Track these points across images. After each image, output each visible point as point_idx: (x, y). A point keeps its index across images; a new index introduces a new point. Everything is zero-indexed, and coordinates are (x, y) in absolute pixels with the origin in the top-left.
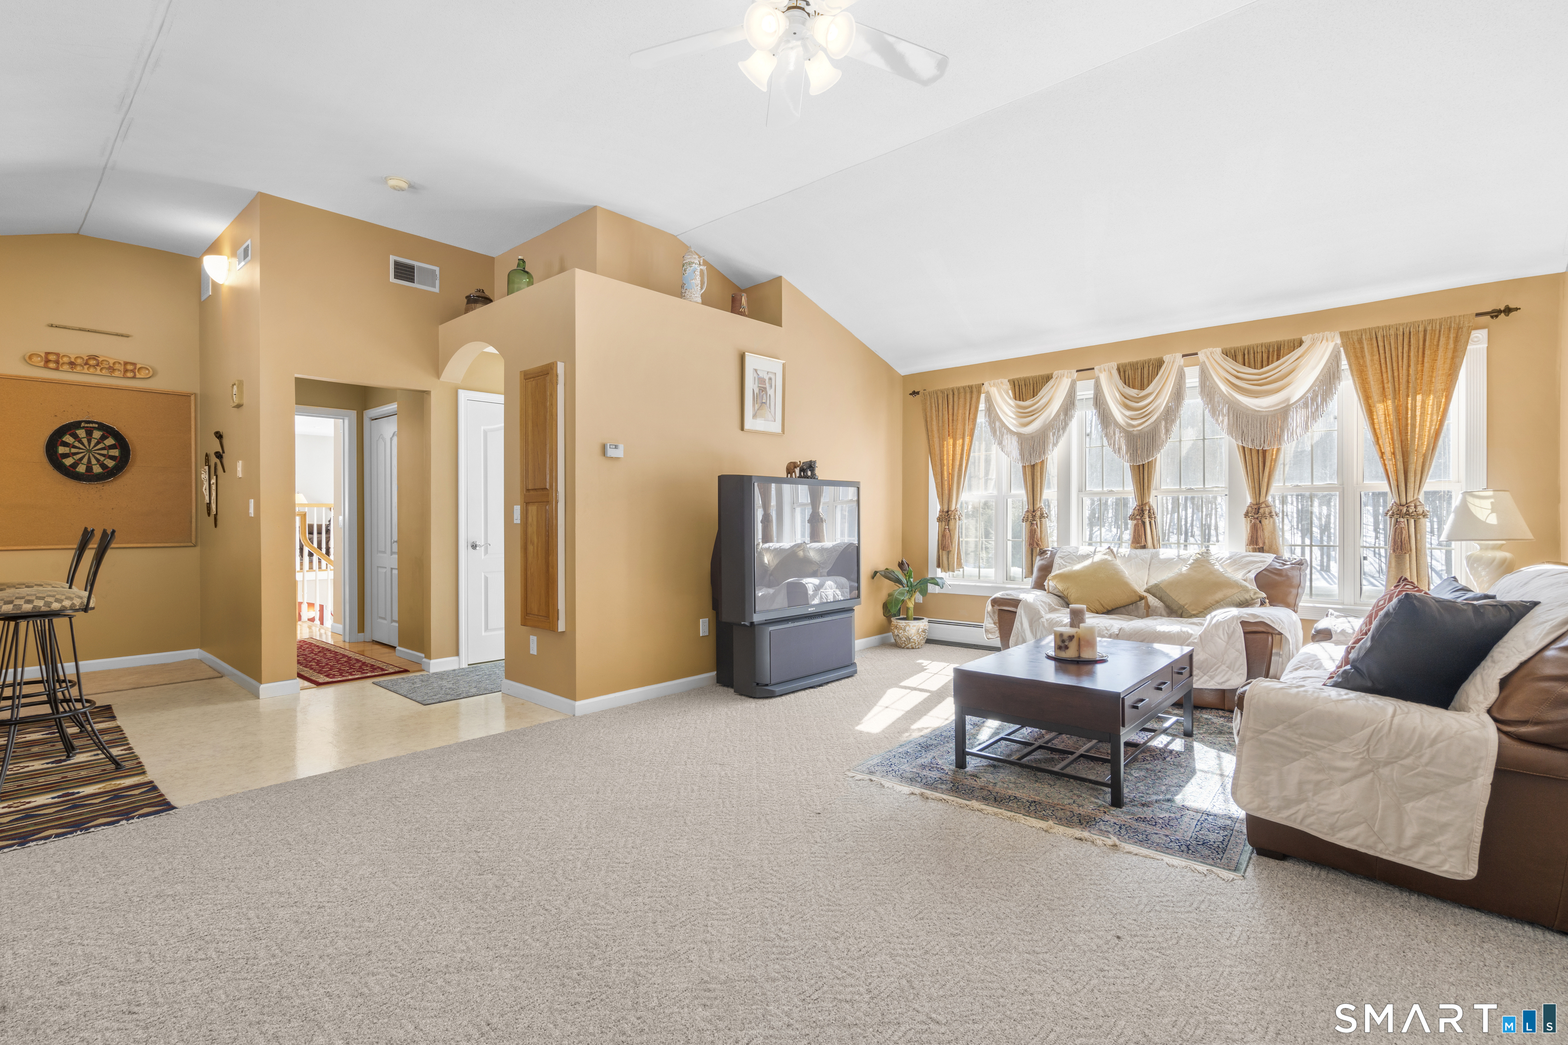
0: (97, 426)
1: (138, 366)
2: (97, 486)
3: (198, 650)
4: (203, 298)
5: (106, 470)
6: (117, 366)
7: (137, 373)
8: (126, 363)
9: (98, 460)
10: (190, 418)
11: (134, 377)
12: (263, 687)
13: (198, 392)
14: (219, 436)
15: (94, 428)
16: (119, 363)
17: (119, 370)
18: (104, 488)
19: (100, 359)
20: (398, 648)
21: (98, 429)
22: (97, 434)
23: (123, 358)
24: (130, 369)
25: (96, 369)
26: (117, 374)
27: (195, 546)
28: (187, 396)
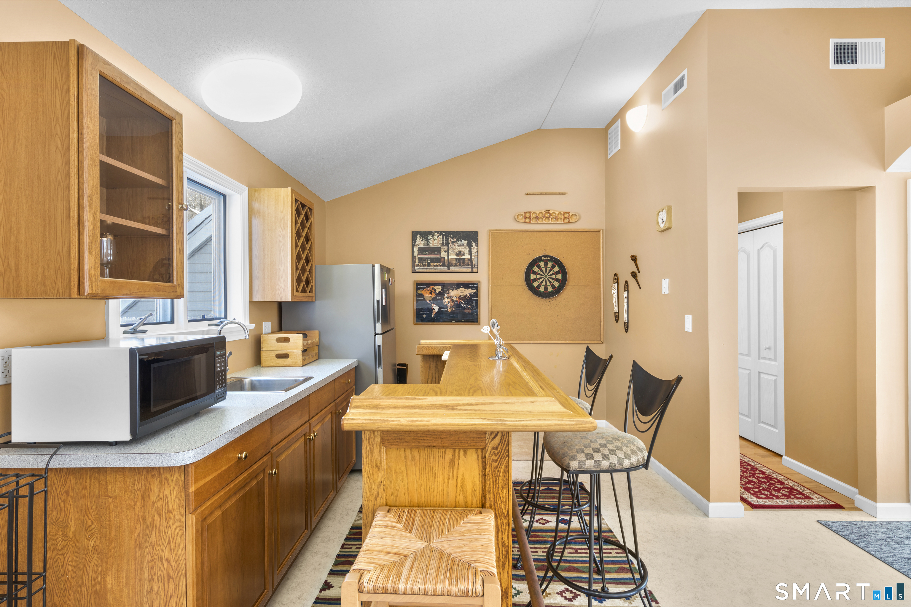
0: (549, 258)
1: (571, 214)
2: (550, 300)
3: (604, 421)
4: (609, 157)
5: (554, 289)
6: (560, 216)
7: (570, 219)
8: (565, 213)
9: (550, 282)
10: (600, 248)
11: (569, 222)
12: (712, 506)
13: (604, 228)
14: (634, 258)
15: (548, 260)
16: (561, 213)
17: (561, 218)
18: (553, 301)
19: (551, 212)
20: (785, 457)
21: (550, 261)
22: (550, 264)
23: (562, 210)
24: (567, 217)
25: (549, 219)
26: (560, 221)
27: (603, 343)
28: (598, 232)
